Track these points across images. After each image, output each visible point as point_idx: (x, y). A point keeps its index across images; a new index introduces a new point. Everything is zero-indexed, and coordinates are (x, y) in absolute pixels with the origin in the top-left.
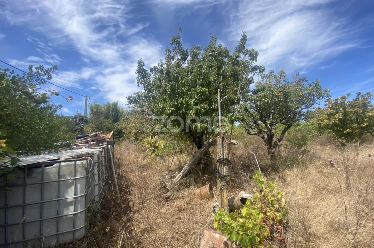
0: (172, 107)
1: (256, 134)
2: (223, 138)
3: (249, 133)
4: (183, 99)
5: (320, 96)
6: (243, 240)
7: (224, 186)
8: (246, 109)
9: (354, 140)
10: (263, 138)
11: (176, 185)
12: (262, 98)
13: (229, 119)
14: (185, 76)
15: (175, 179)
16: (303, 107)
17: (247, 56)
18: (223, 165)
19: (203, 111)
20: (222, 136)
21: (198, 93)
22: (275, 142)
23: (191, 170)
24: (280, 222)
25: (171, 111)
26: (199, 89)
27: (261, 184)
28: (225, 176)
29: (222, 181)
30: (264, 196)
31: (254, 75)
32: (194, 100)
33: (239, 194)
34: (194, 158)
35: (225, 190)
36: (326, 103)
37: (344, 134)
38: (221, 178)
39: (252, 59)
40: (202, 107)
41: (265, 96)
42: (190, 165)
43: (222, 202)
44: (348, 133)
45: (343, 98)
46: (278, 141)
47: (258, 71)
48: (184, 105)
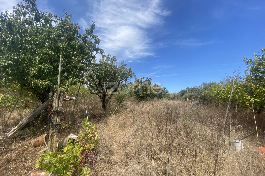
0: (10, 60)
1: (96, 94)
2: (60, 95)
3: (92, 93)
4: (25, 55)
5: (131, 76)
6: (59, 170)
7: (55, 132)
8: (91, 76)
9: (145, 100)
10: (100, 96)
11: (9, 139)
12: (98, 70)
13: (72, 80)
14: (33, 35)
15: (8, 133)
16: (123, 80)
17: (93, 39)
18: (56, 116)
19: (47, 70)
20: (59, 93)
21: (44, 54)
22: (107, 99)
23: (29, 123)
24: (93, 149)
25: (6, 64)
26: (46, 50)
27: (86, 127)
28: (56, 125)
29: (53, 129)
30: (86, 135)
31: (96, 54)
32: (38, 59)
33: (68, 137)
34: (34, 112)
35: (55, 136)
36: (135, 80)
37: (140, 97)
38: (53, 126)
39: (96, 43)
40: (47, 67)
41: (101, 70)
42: (29, 119)
43: (51, 146)
44: (142, 96)
45: (142, 79)
46: (108, 99)
47: (99, 52)
48: (26, 61)
